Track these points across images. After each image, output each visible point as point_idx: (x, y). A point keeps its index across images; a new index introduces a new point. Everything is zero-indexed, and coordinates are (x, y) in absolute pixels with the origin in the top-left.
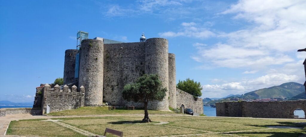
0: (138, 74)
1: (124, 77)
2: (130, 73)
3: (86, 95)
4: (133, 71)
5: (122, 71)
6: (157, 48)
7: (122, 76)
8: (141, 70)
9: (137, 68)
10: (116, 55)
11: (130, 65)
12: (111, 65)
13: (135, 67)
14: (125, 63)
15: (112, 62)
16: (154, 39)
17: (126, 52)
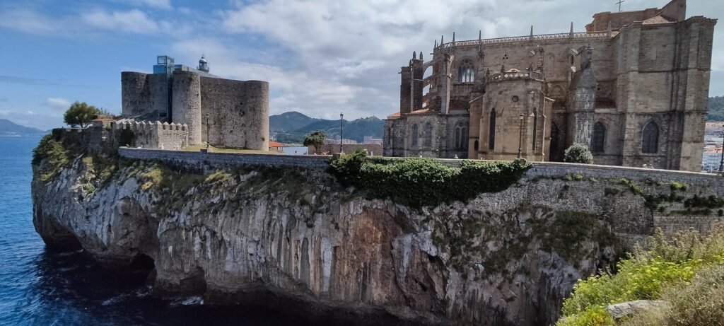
0: (237, 114)
1: (221, 116)
2: (229, 112)
3: (190, 134)
4: (231, 110)
5: (219, 110)
6: (263, 91)
7: (219, 115)
8: (241, 111)
9: (236, 107)
10: (211, 91)
11: (229, 104)
12: (207, 102)
13: (234, 107)
14: (223, 102)
15: (207, 98)
16: (260, 82)
17: (224, 89)
